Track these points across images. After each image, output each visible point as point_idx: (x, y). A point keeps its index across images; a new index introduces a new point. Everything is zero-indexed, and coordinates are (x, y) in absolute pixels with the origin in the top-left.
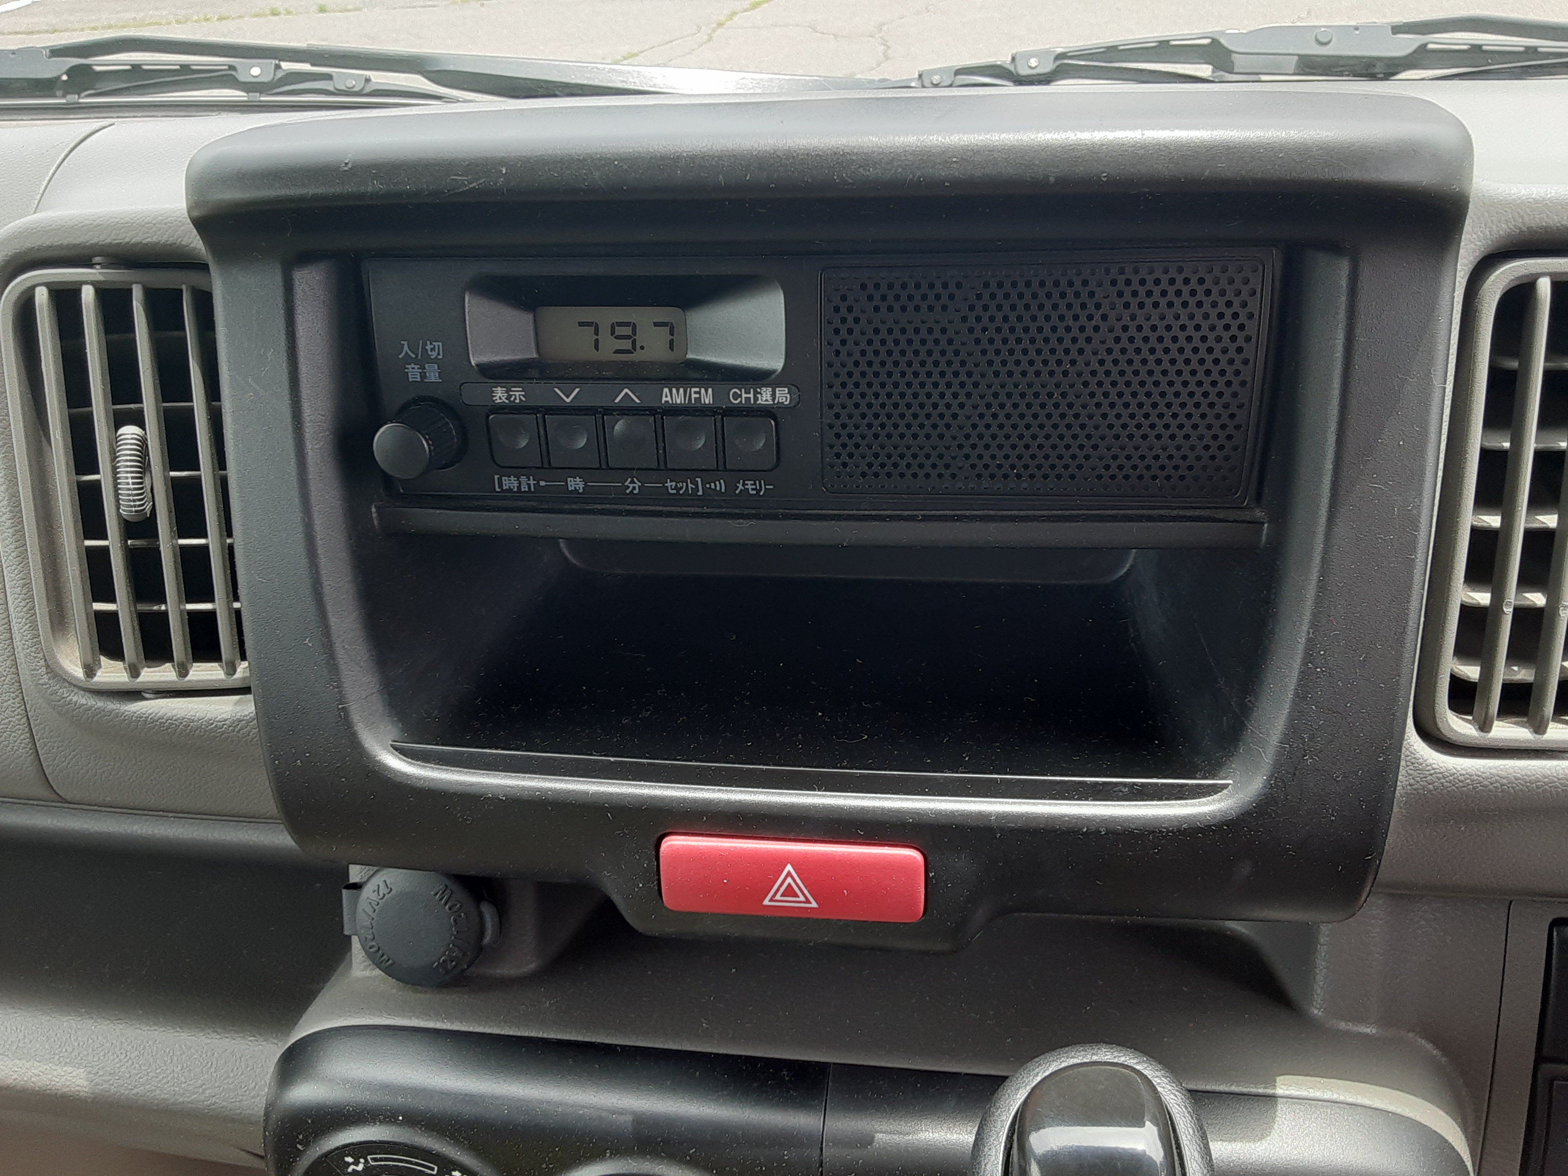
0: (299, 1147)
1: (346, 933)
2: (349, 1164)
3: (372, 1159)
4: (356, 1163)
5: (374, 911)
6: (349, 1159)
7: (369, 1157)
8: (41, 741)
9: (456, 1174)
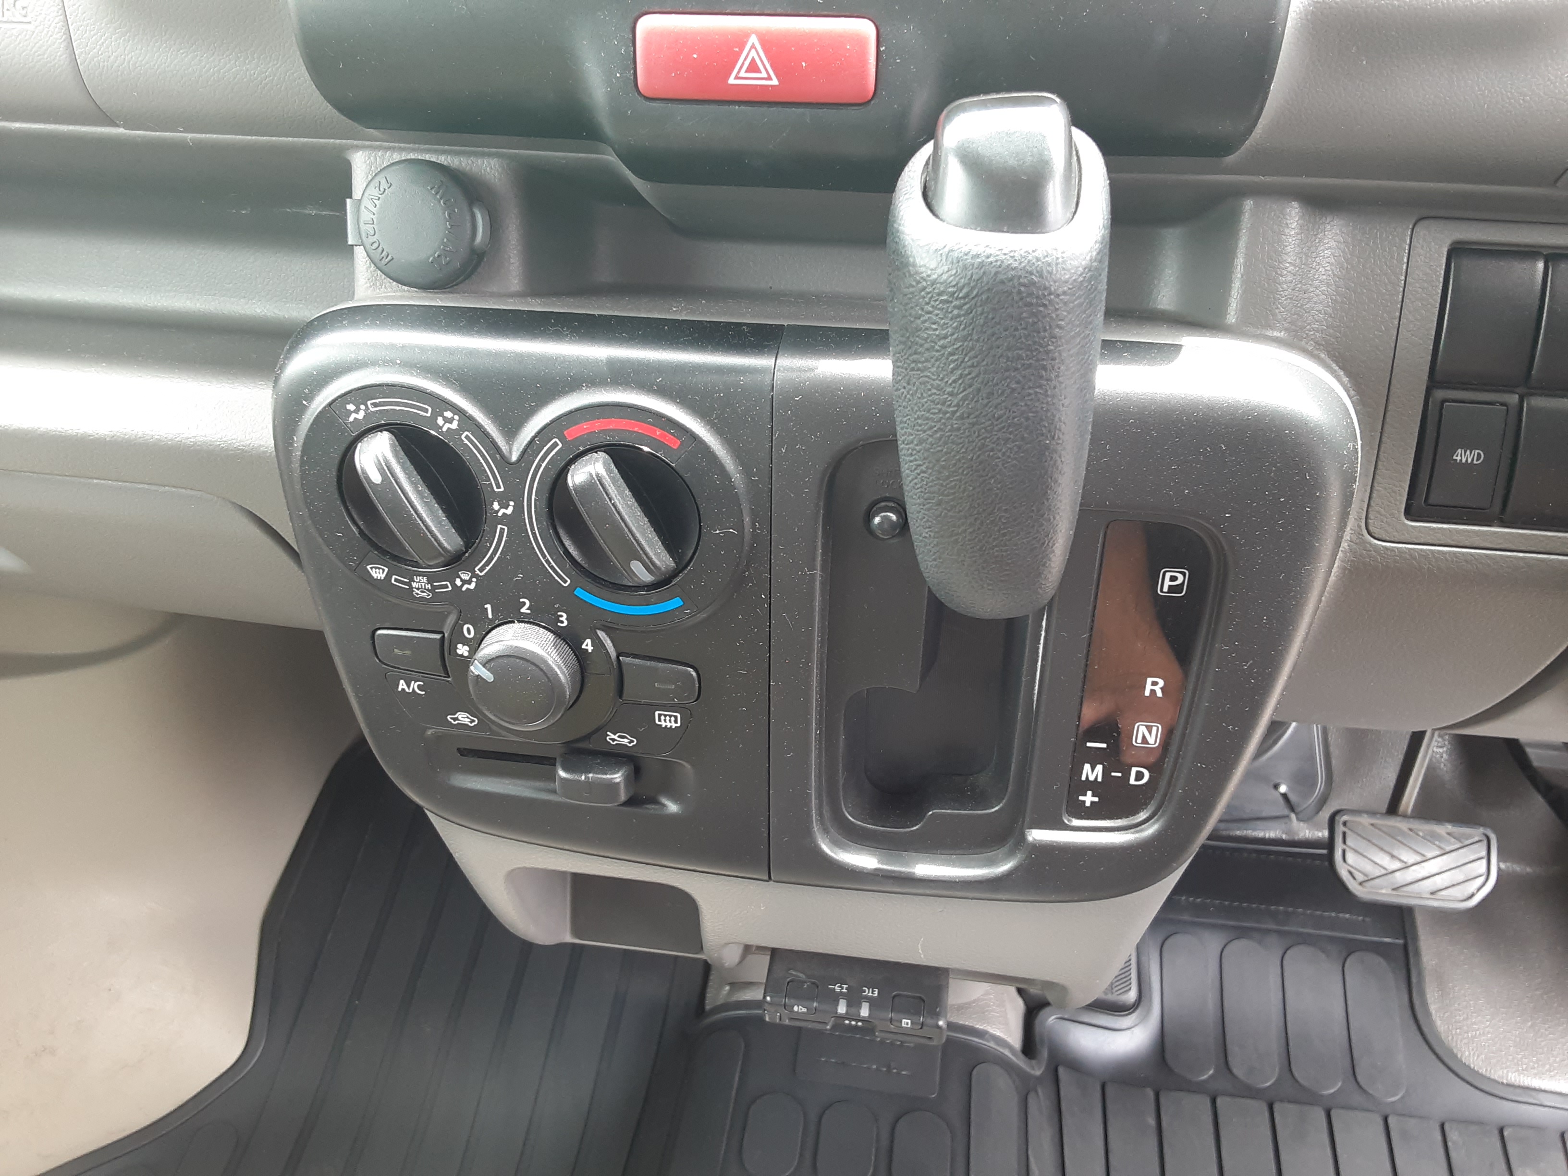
0: (304, 402)
1: (350, 242)
2: (350, 412)
3: (372, 404)
4: (357, 411)
5: (375, 206)
6: (351, 407)
7: (369, 403)
8: (74, 24)
9: (448, 414)
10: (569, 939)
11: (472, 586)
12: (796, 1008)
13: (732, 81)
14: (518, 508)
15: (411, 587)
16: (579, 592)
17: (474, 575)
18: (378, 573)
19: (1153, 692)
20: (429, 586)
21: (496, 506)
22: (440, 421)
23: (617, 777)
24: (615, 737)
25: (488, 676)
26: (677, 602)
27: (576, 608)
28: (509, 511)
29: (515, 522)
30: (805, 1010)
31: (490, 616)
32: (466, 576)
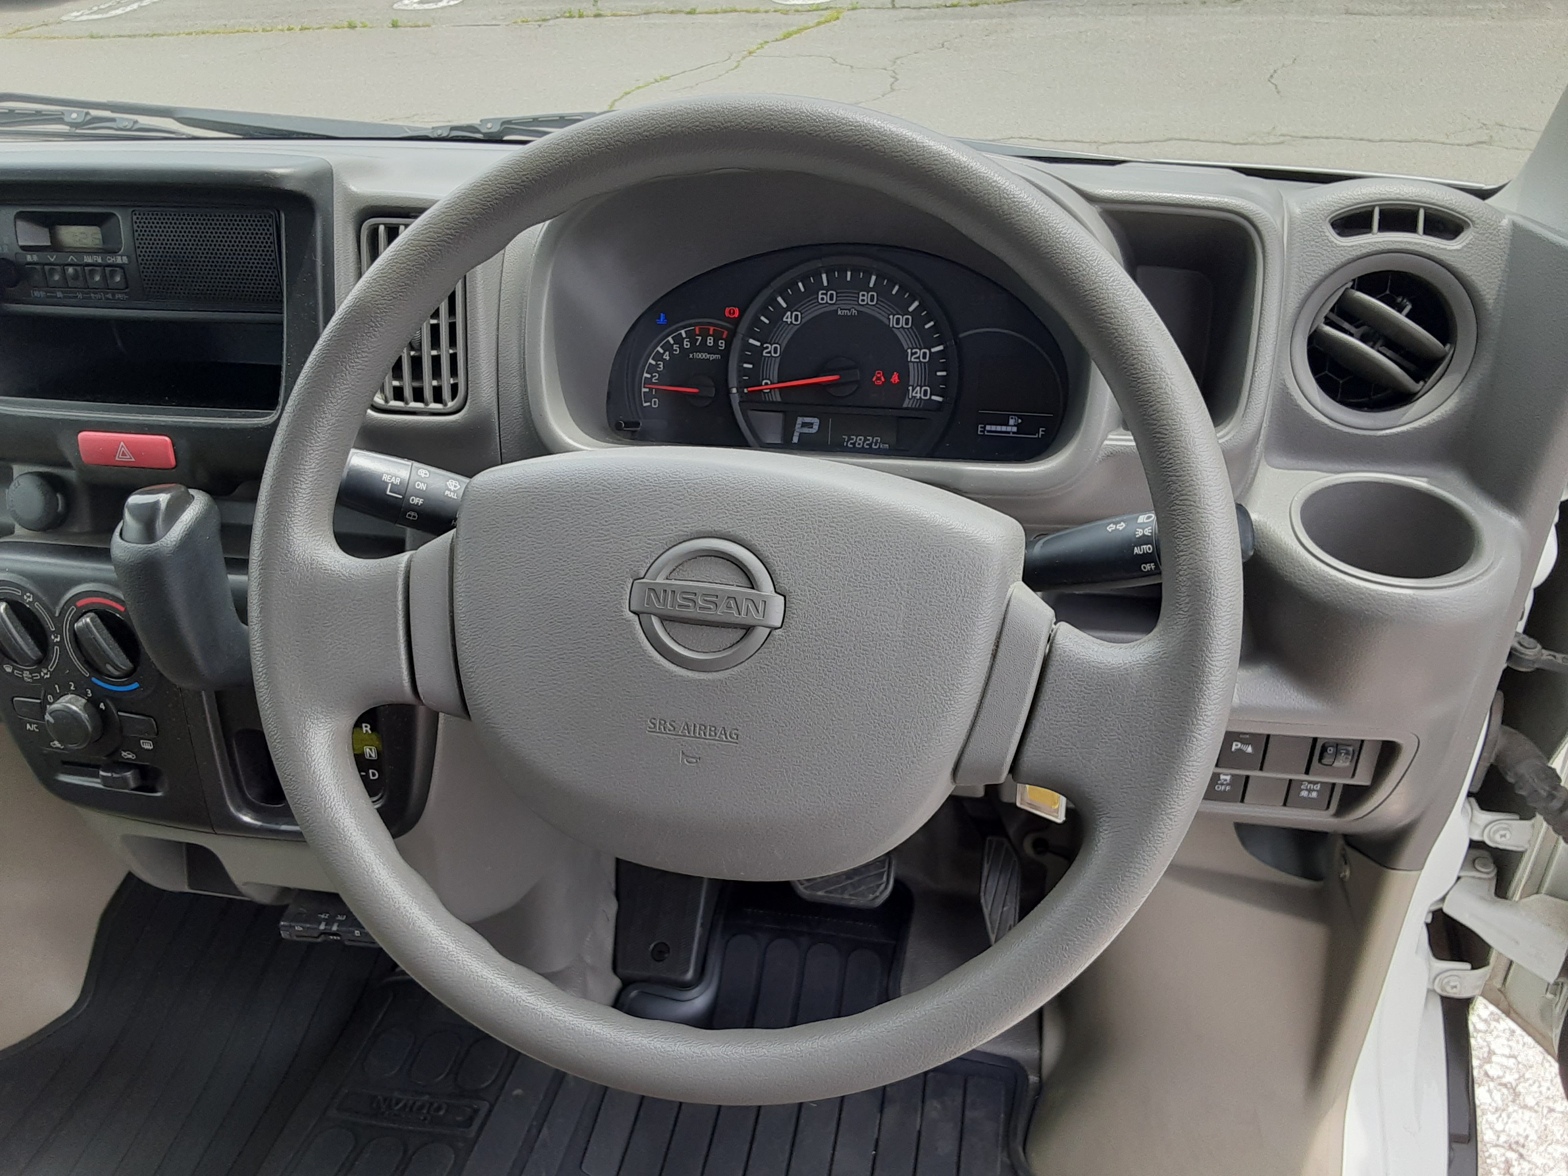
5: (13, 494)
9: (28, 594)
10: (186, 889)
11: (48, 676)
12: (296, 928)
13: (117, 459)
14: (62, 638)
15: (23, 677)
16: (94, 679)
17: (48, 671)
18: (9, 669)
19: (367, 731)
20: (30, 676)
21: (53, 637)
22: (25, 597)
23: (128, 774)
24: (126, 754)
25: (52, 720)
26: (135, 685)
27: (94, 687)
28: (58, 639)
29: (61, 644)
30: (301, 929)
31: (58, 691)
32: (45, 671)
